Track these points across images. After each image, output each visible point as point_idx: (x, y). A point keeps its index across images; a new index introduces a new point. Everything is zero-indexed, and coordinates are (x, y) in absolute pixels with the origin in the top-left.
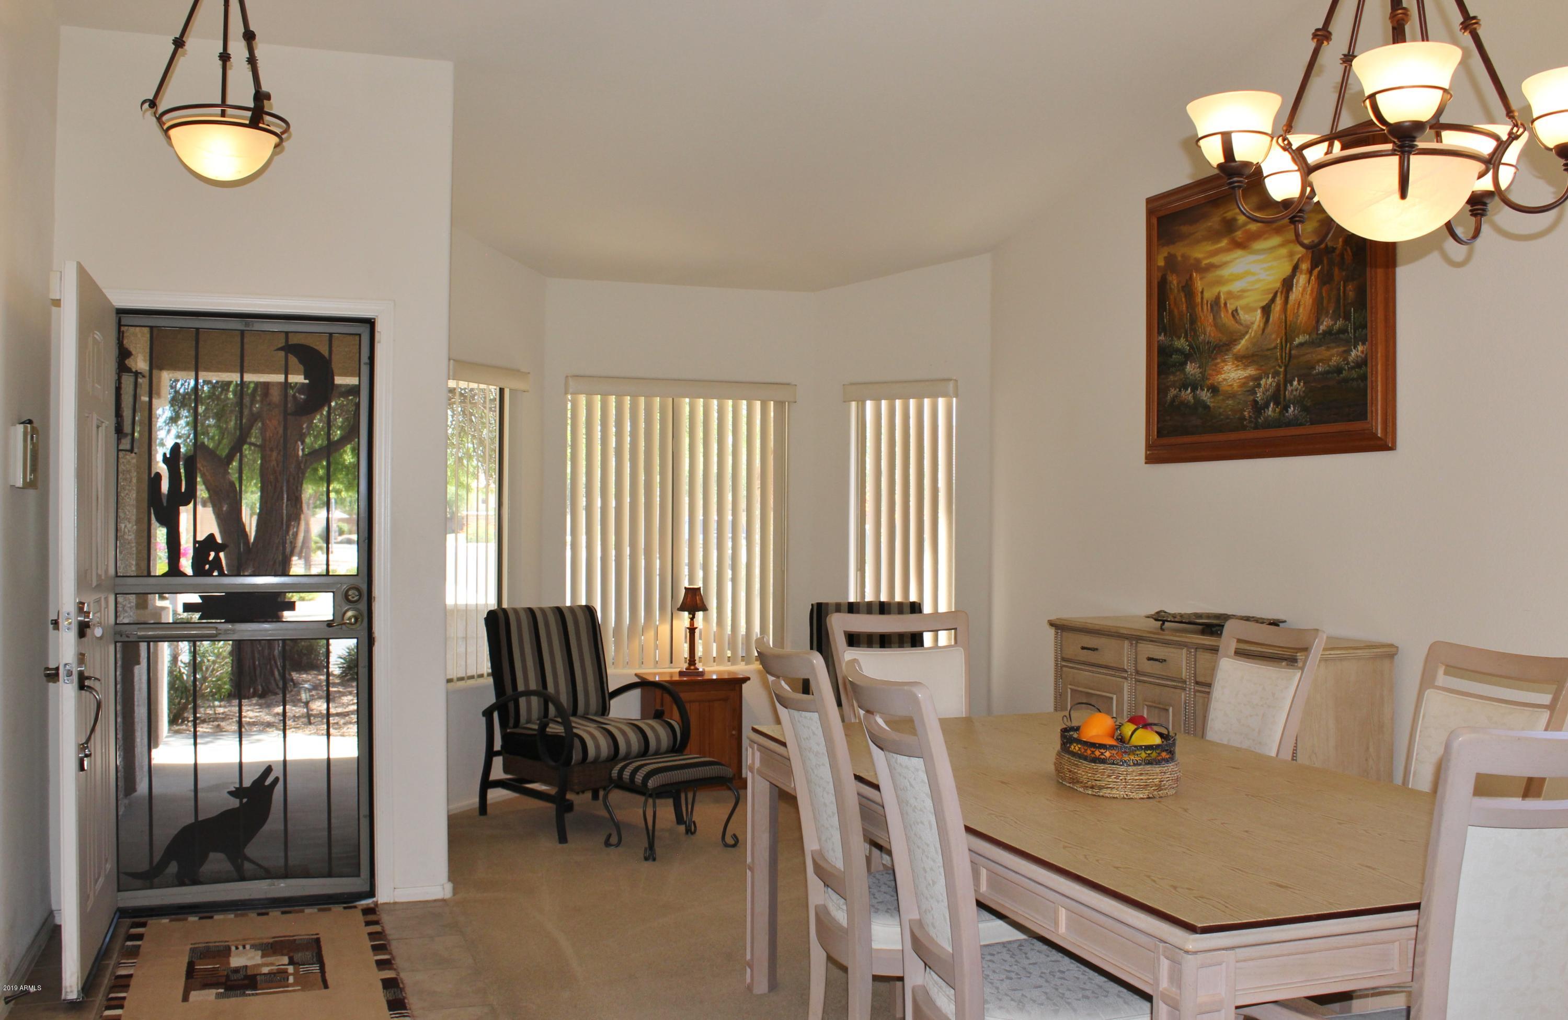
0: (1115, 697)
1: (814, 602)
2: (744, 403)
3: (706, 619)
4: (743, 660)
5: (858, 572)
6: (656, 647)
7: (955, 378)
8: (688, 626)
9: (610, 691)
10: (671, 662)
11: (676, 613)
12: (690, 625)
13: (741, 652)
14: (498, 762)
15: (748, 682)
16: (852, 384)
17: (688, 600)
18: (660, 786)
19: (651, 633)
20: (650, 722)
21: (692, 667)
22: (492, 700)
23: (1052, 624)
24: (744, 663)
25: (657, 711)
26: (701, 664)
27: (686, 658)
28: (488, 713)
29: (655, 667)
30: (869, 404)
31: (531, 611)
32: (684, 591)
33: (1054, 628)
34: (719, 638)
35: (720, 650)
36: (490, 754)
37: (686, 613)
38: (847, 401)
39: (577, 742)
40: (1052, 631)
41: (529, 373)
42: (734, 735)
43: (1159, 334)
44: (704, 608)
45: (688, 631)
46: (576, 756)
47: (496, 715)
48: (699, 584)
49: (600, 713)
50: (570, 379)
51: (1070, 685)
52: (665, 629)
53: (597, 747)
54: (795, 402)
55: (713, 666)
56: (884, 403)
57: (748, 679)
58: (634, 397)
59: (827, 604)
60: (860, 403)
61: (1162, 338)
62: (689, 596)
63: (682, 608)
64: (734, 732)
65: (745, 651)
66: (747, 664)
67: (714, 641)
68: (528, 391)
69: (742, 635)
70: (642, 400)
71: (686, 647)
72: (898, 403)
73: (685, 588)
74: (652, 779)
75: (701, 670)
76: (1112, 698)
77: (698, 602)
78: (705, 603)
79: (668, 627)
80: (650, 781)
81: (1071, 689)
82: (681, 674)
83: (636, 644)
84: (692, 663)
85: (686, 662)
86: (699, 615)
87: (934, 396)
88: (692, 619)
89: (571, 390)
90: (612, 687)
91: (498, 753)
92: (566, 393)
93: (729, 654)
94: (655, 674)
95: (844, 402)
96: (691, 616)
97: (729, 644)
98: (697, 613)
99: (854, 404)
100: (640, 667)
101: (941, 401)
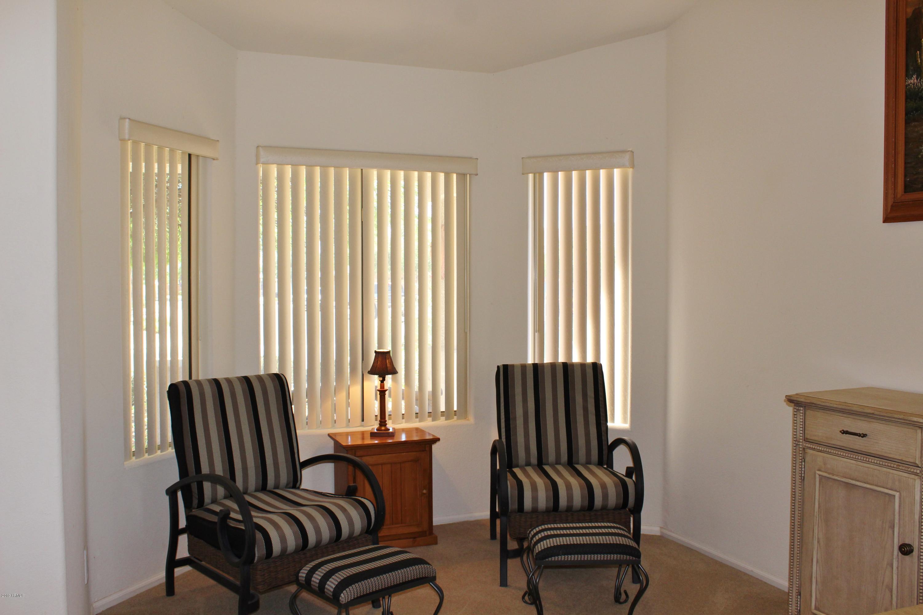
0: (897, 495)
1: (500, 364)
2: (429, 175)
3: (395, 380)
4: (429, 416)
5: (536, 334)
6: (348, 404)
7: (630, 150)
8: (379, 388)
9: (301, 461)
10: (363, 420)
11: (367, 376)
12: (381, 388)
13: (428, 408)
14: (183, 540)
15: (438, 444)
16: (529, 158)
17: (379, 363)
18: (355, 599)
19: (344, 394)
20: (342, 502)
21: (383, 428)
22: (175, 478)
23: (790, 400)
24: (430, 419)
25: (349, 487)
26: (390, 421)
27: (376, 416)
28: (172, 492)
29: (347, 426)
30: (547, 176)
31: (216, 383)
32: (374, 355)
33: (793, 404)
34: (407, 396)
35: (408, 406)
36: (175, 532)
37: (376, 377)
38: (525, 173)
39: (259, 536)
40: (789, 410)
41: (218, 141)
42: (424, 494)
43: (908, 76)
44: (394, 372)
45: (378, 393)
46: (259, 551)
47: (179, 494)
48: (388, 348)
49: (291, 485)
50: (261, 149)
51: (819, 470)
52: (356, 390)
53: (283, 539)
54: (477, 175)
55: (402, 423)
56: (561, 175)
57: (438, 440)
58: (325, 168)
59: (513, 366)
60: (537, 175)
61: (913, 80)
62: (380, 359)
63: (372, 372)
64: (425, 491)
65: (431, 408)
66: (433, 420)
67: (403, 398)
68: (217, 159)
69: (429, 392)
70: (332, 171)
71: (377, 404)
72: (575, 175)
73: (376, 352)
74: (344, 592)
75: (391, 430)
76: (894, 496)
77: (388, 365)
78: (395, 366)
79: (359, 388)
80: (342, 595)
81: (819, 475)
82: (373, 435)
83: (329, 405)
84: (383, 424)
85: (376, 420)
86: (389, 378)
87: (610, 167)
88: (382, 382)
89: (262, 160)
90: (303, 457)
91: (183, 531)
92: (257, 163)
93: (416, 409)
94: (347, 434)
95: (523, 174)
96: (381, 379)
97: (416, 400)
98: (386, 376)
99: (531, 176)
100: (333, 427)
101: (617, 173)
